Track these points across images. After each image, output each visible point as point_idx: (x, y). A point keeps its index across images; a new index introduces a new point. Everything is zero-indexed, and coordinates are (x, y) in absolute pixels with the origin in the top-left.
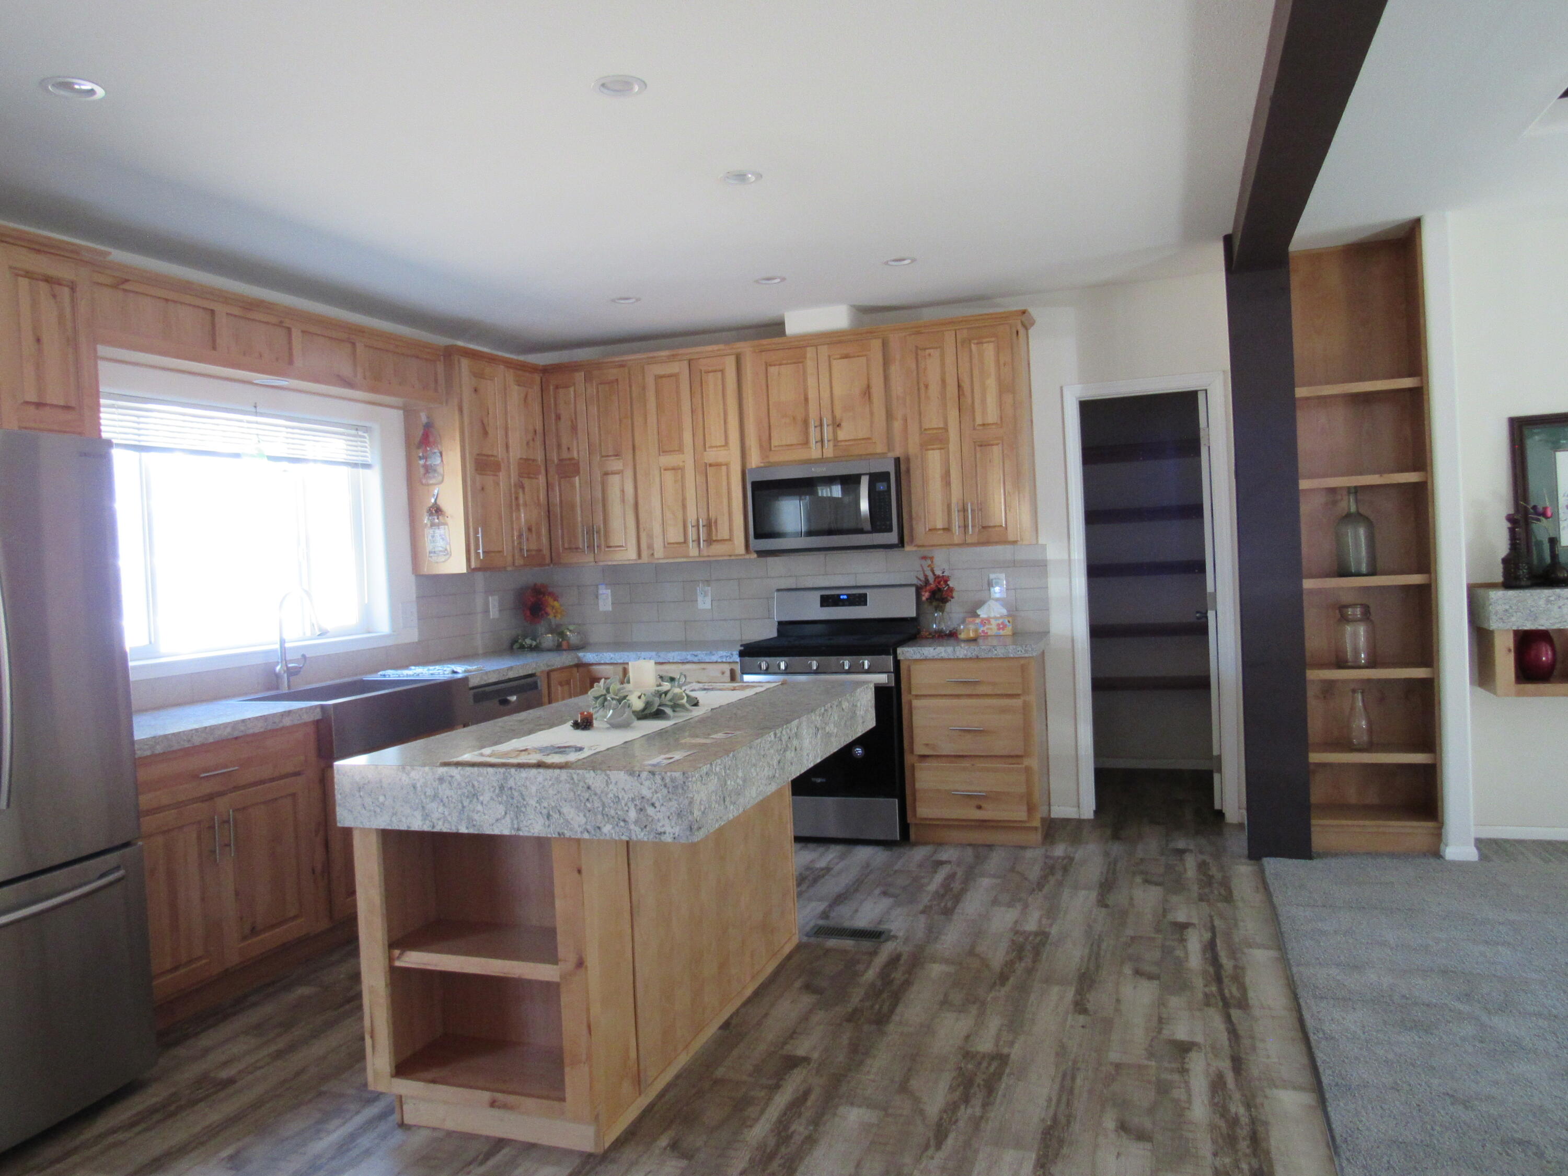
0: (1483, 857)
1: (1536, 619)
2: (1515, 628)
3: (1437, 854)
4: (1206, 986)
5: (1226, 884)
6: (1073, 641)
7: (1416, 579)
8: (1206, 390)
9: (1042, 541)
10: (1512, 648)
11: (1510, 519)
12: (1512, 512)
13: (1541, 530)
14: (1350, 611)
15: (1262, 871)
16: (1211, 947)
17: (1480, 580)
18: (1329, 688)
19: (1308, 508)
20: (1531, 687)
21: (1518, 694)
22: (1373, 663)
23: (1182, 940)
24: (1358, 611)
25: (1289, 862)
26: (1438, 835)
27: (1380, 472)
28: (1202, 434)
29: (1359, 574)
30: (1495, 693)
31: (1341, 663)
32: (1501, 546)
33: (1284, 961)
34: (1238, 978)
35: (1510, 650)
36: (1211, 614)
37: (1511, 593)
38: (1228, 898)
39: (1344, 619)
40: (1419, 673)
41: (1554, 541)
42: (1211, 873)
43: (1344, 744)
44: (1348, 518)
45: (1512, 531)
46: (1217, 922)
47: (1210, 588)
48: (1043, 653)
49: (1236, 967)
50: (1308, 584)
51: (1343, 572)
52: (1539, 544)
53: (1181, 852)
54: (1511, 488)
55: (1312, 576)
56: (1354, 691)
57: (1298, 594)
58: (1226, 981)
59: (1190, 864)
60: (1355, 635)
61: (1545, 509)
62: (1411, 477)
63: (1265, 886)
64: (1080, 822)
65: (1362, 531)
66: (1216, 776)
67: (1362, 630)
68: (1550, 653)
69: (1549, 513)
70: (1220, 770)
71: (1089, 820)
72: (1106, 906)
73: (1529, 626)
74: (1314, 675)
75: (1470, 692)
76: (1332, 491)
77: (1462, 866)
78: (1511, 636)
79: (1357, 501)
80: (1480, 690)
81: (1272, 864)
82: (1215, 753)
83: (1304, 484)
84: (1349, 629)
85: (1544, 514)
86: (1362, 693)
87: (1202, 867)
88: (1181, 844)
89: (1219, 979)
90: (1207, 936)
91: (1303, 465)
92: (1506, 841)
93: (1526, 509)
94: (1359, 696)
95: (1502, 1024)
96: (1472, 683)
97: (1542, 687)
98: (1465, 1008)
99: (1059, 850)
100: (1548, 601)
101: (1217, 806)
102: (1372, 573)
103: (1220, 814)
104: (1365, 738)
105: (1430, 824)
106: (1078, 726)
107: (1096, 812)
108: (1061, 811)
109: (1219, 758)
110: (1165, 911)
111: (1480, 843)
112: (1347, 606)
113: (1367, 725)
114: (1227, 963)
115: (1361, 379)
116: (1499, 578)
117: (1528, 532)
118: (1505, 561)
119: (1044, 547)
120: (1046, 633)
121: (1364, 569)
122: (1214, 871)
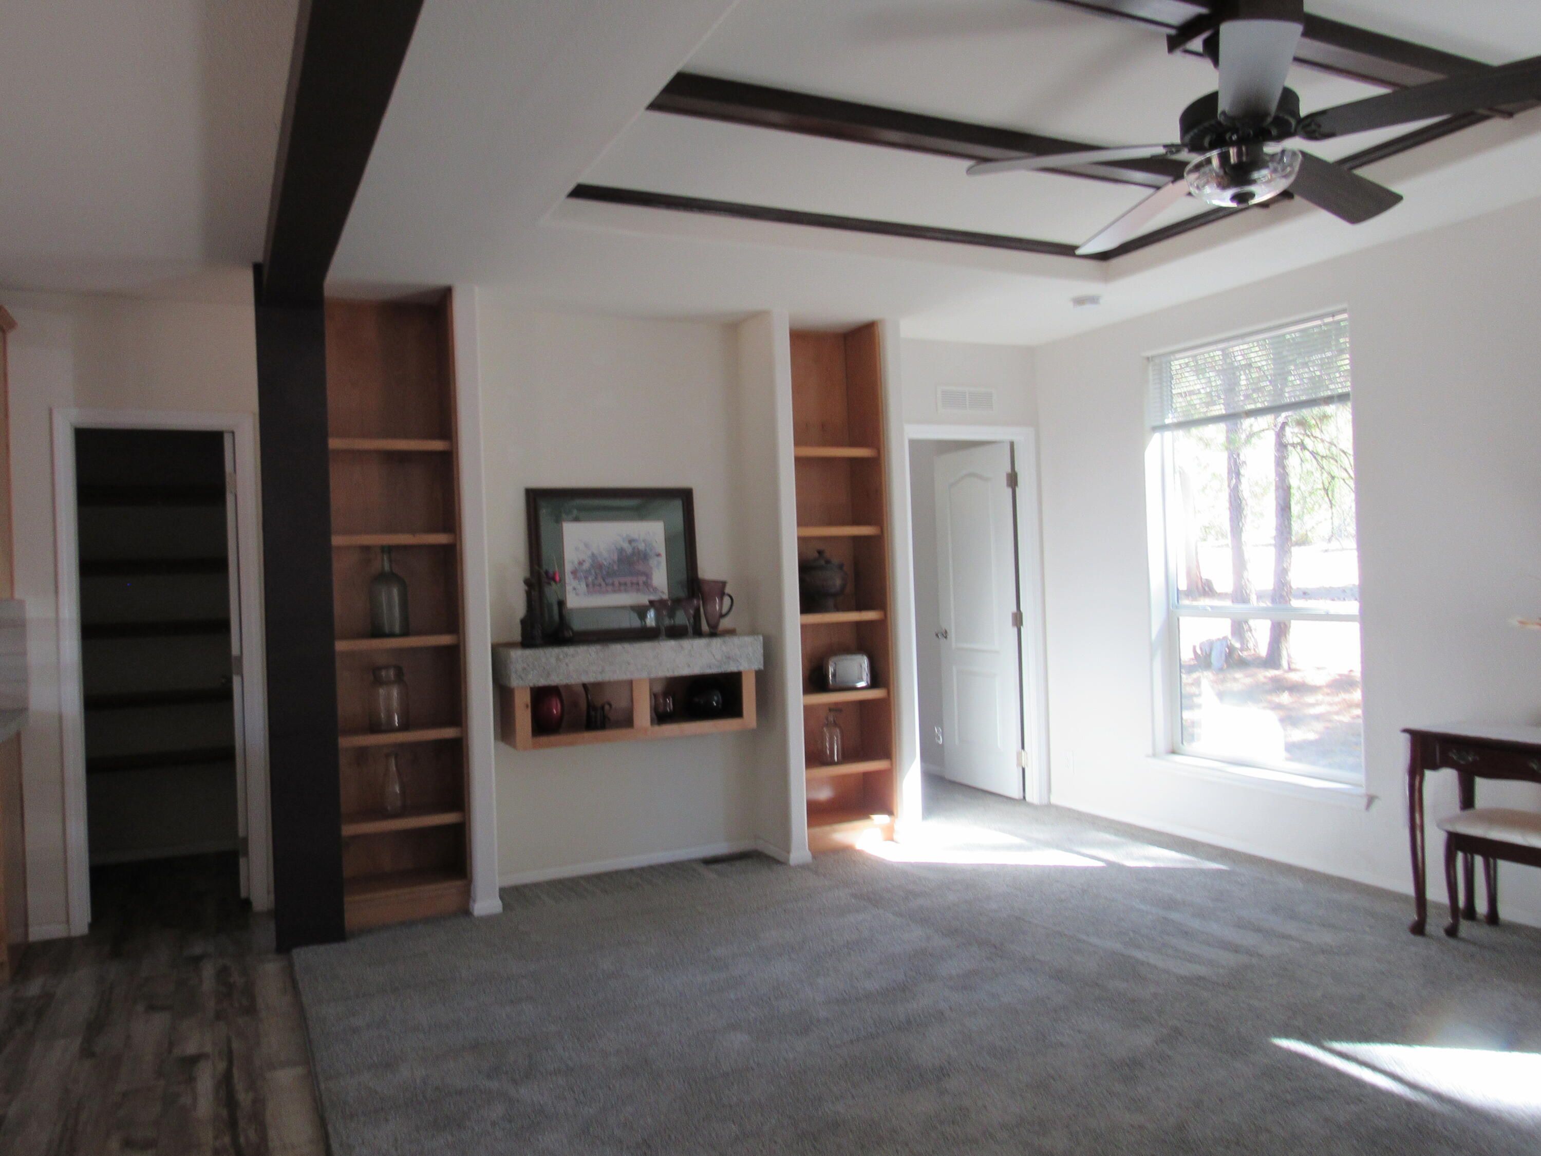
0: (506, 906)
1: (548, 675)
2: (532, 685)
3: (466, 912)
4: (216, 1138)
5: (249, 992)
6: (60, 717)
7: (445, 640)
8: (233, 433)
9: (18, 595)
10: (529, 704)
11: (527, 582)
12: (528, 575)
13: (551, 592)
14: (383, 673)
15: (291, 965)
16: (226, 1082)
17: (503, 639)
18: (362, 754)
19: (340, 566)
20: (544, 739)
21: (536, 746)
22: (405, 726)
23: (191, 1080)
24: (392, 673)
25: (321, 949)
26: (467, 894)
27: (413, 532)
28: (228, 479)
29: (392, 635)
30: (515, 747)
31: (375, 727)
32: (520, 609)
33: (312, 1079)
34: (258, 1118)
35: (527, 706)
36: (236, 680)
37: (528, 652)
38: (251, 1010)
39: (378, 682)
40: (449, 733)
41: (561, 604)
42: (232, 980)
43: (378, 812)
44: (383, 578)
45: (529, 594)
46: (235, 1045)
47: (235, 651)
48: (18, 735)
49: (254, 1101)
50: (341, 646)
51: (377, 632)
52: (550, 606)
53: (197, 960)
54: (528, 556)
55: (344, 637)
56: (387, 756)
57: (329, 656)
58: (242, 1124)
59: (208, 971)
60: (389, 698)
61: (555, 574)
62: (441, 539)
63: (293, 985)
64: (68, 944)
65: (395, 592)
66: (242, 861)
67: (395, 692)
68: (559, 705)
69: (558, 578)
70: (246, 854)
71: (82, 938)
72: (92, 1055)
73: (543, 682)
74: (346, 742)
75: (495, 747)
76: (366, 549)
77: (489, 920)
78: (528, 691)
79: (390, 561)
80: (502, 745)
81: (303, 956)
82: (241, 833)
83: (337, 540)
84: (382, 691)
85: (554, 579)
86: (396, 758)
87: (222, 974)
88: (197, 950)
89: (232, 1124)
90: (222, 1066)
91: (337, 519)
92: (525, 886)
93: (539, 574)
94: (393, 762)
95: (527, 1093)
96: (496, 738)
97: (553, 738)
98: (494, 1085)
99: (34, 988)
100: (558, 659)
101: (243, 894)
102: (405, 633)
103: (247, 903)
104: (399, 803)
105: (459, 883)
106: (68, 824)
107: (92, 926)
108: (39, 932)
109: (245, 840)
110: (171, 1045)
111: (504, 893)
112: (379, 668)
113: (400, 790)
114: (244, 1098)
115: (394, 436)
116: (517, 636)
117: (541, 593)
118: (523, 622)
119: (21, 603)
120: (21, 711)
121: (397, 629)
122: (237, 978)
